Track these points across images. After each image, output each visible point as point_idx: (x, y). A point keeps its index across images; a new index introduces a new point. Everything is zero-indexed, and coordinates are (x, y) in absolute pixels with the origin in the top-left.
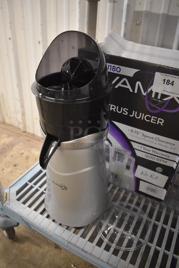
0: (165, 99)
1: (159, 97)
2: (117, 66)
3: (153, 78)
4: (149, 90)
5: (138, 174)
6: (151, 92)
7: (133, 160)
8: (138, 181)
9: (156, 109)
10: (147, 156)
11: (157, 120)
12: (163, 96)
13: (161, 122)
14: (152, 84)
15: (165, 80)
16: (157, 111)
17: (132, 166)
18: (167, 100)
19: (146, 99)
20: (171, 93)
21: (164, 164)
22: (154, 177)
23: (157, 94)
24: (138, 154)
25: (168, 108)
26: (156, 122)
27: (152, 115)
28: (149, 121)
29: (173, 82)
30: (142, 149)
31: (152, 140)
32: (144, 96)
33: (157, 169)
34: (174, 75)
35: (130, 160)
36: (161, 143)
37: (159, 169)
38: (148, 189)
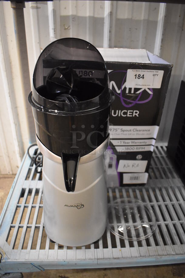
0: (138, 92)
1: (132, 92)
2: (88, 71)
3: (126, 75)
4: (123, 87)
5: (121, 169)
7: (115, 157)
8: (121, 175)
9: (131, 103)
10: (128, 149)
11: (133, 113)
12: (136, 90)
13: (136, 113)
14: (125, 81)
15: (136, 75)
16: (132, 105)
17: (114, 163)
19: (121, 96)
20: (143, 85)
21: (143, 150)
22: (135, 166)
23: (130, 89)
24: (119, 149)
25: (141, 99)
26: (132, 115)
27: (127, 109)
28: (126, 116)
29: (143, 75)
30: (122, 144)
31: (130, 132)
33: (137, 157)
34: (143, 69)
35: (111, 159)
36: (138, 132)
37: (139, 157)
38: (131, 178)
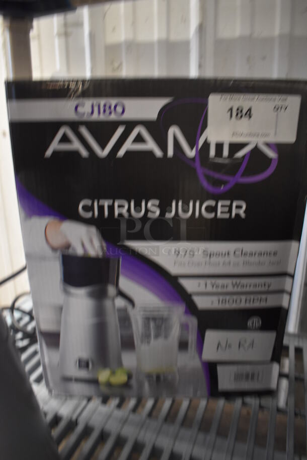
0: (240, 154)
2: (113, 102)
3: (205, 111)
4: (201, 142)
5: (210, 353)
6: (206, 145)
7: (193, 322)
8: (211, 369)
10: (224, 301)
11: (230, 207)
12: (235, 147)
13: (239, 209)
14: (205, 126)
15: (231, 110)
16: (228, 187)
17: (192, 338)
18: (244, 157)
19: (198, 164)
20: (250, 135)
21: (263, 305)
22: (247, 345)
23: (219, 147)
24: (202, 303)
25: (248, 172)
26: (230, 211)
27: (217, 198)
28: (212, 215)
29: (250, 110)
30: (209, 289)
31: (227, 259)
32: (193, 159)
33: (250, 323)
34: (249, 93)
35: (184, 327)
36: (247, 258)
37: (255, 321)
38: (238, 377)
